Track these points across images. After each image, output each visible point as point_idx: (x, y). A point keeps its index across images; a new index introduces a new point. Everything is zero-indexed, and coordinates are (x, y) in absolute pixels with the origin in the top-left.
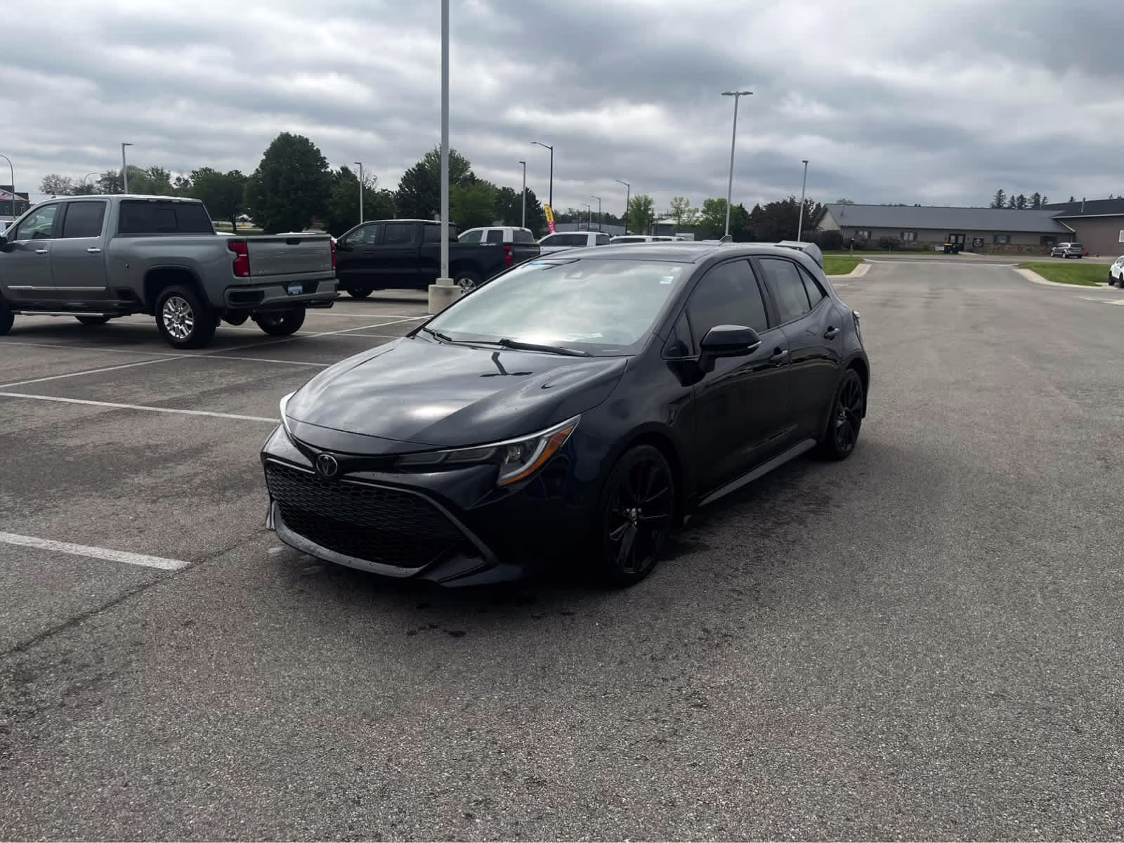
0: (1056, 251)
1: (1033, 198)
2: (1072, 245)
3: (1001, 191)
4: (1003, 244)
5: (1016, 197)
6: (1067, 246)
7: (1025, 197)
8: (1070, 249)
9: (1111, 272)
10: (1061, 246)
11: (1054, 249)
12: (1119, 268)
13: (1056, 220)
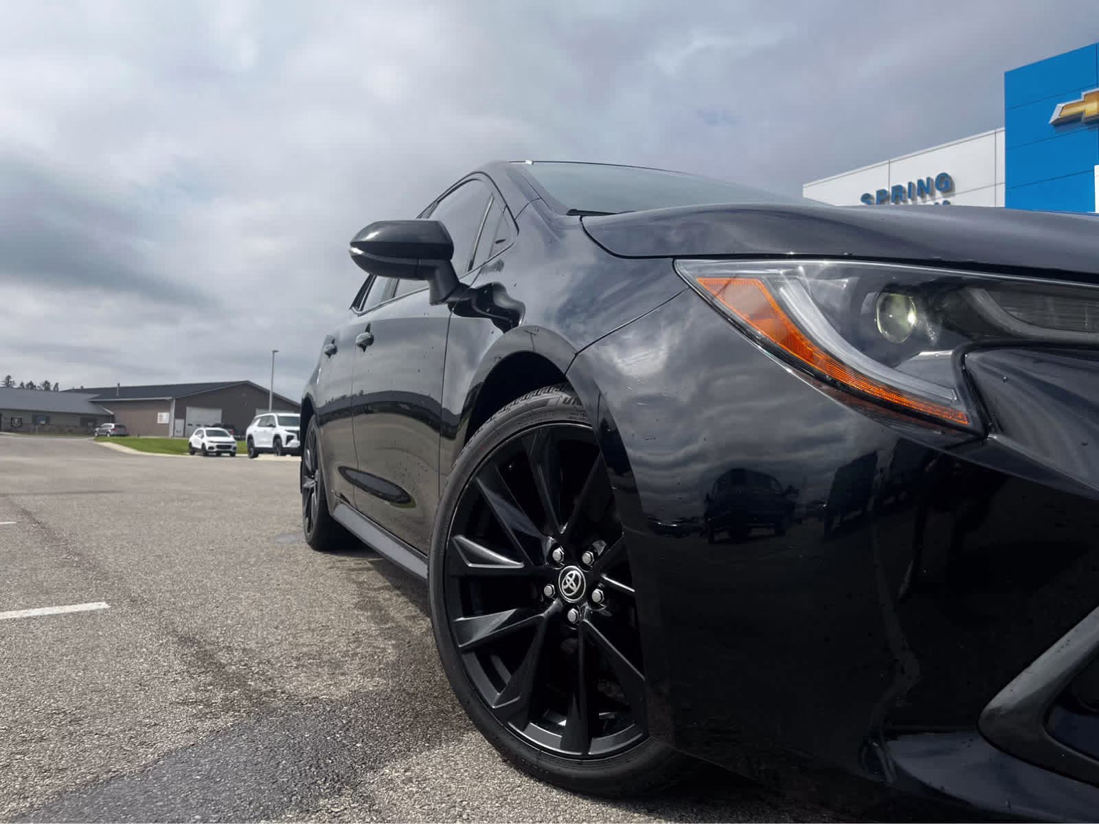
0: (100, 431)
1: (43, 386)
2: (115, 426)
3: (9, 377)
4: (43, 425)
5: (25, 384)
6: (111, 426)
7: (34, 384)
8: (114, 429)
9: (190, 444)
10: (105, 426)
11: (97, 429)
12: (200, 439)
13: (93, 402)
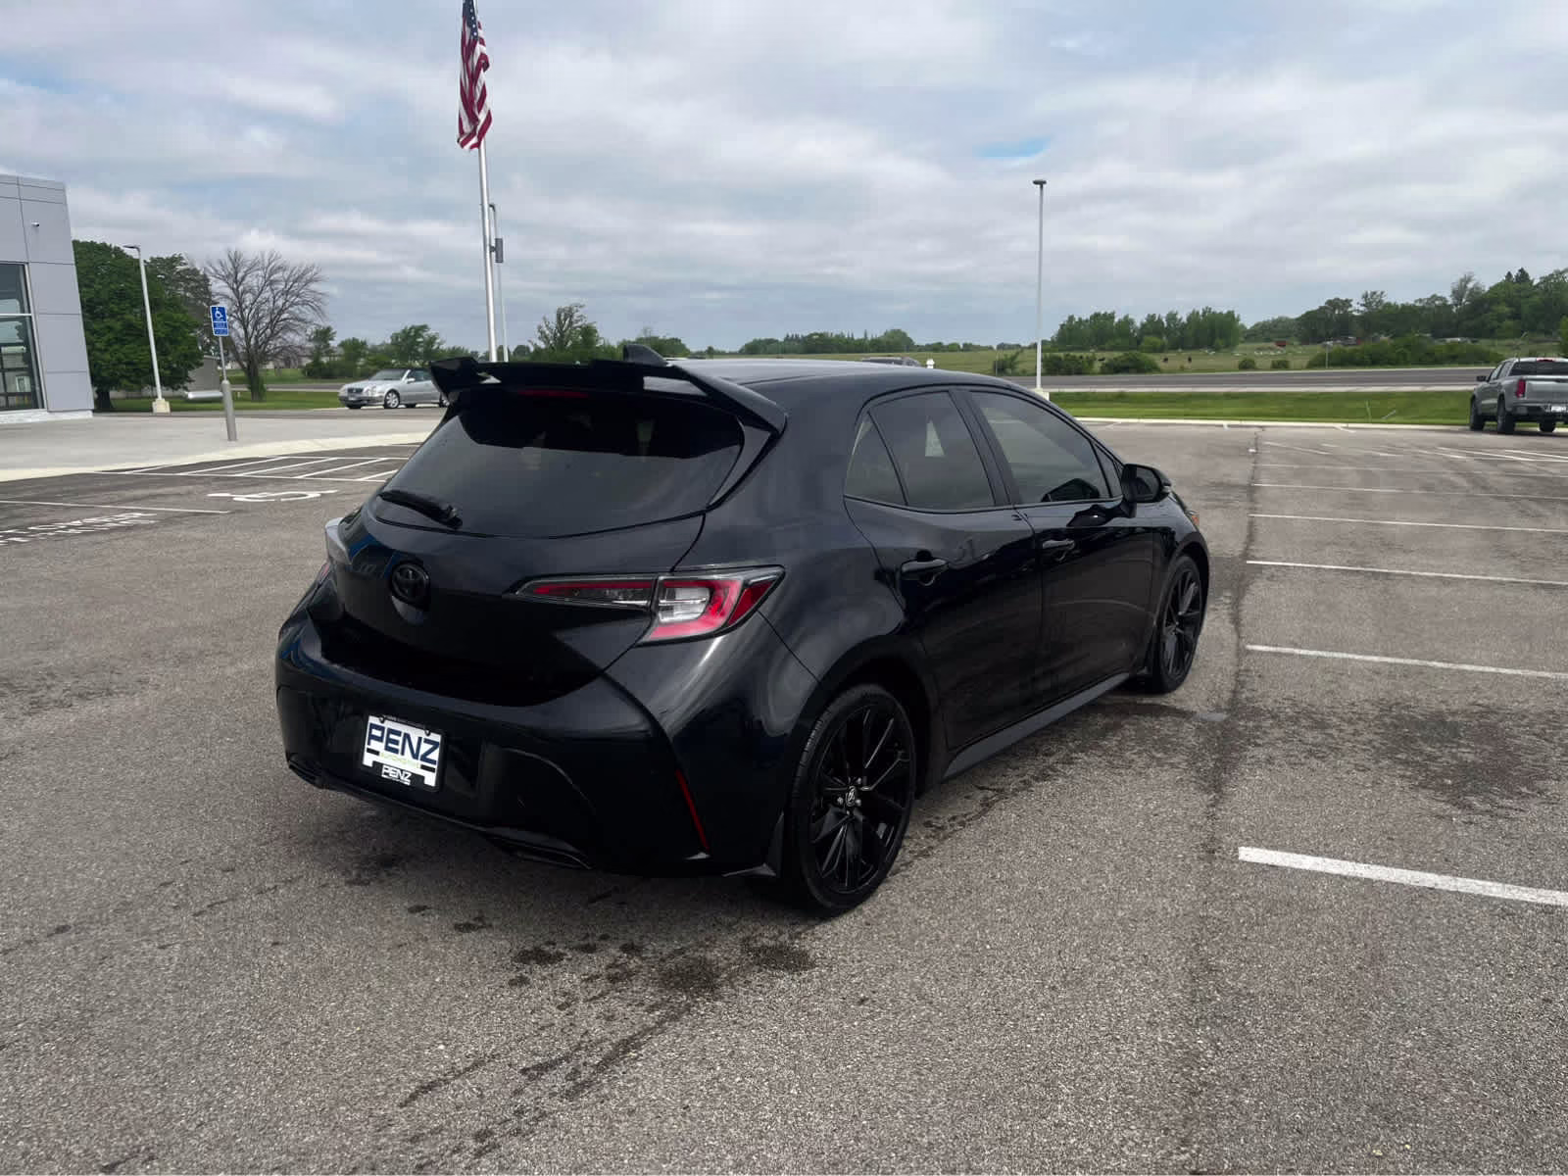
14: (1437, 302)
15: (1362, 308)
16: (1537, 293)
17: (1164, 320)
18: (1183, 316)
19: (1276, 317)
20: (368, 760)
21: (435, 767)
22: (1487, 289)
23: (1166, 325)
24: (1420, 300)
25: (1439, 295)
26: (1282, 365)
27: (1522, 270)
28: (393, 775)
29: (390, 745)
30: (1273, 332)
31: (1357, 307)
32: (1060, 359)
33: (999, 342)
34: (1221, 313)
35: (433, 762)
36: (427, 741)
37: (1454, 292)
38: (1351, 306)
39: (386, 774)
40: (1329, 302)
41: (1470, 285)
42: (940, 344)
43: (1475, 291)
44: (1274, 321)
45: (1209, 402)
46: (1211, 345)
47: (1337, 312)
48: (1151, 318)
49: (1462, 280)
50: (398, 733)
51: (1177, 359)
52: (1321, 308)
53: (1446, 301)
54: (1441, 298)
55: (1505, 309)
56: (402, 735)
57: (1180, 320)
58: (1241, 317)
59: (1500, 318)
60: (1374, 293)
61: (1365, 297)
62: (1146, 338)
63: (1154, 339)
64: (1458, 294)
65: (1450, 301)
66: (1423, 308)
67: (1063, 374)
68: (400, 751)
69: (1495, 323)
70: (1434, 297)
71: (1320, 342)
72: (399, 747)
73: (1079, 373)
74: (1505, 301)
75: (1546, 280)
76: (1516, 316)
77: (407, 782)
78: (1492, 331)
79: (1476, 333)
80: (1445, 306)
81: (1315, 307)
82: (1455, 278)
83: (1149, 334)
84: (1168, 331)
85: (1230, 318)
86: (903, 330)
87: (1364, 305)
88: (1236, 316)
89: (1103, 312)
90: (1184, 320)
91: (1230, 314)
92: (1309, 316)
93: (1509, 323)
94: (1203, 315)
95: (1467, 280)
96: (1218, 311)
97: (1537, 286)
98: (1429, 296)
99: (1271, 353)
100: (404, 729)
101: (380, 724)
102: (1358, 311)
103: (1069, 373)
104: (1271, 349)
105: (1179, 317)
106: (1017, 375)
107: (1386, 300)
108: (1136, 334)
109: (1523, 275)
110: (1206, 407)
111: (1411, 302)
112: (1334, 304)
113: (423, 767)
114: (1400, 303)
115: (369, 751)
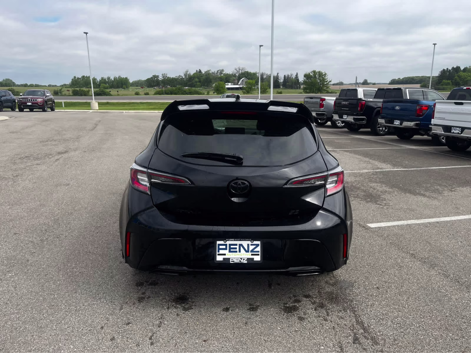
14: (181, 77)
15: (162, 78)
16: (204, 76)
17: (106, 79)
18: (112, 78)
19: (138, 80)
20: (219, 258)
21: (260, 253)
22: (192, 74)
23: (107, 81)
24: (176, 77)
25: (181, 75)
26: (147, 94)
27: (200, 70)
28: (236, 261)
29: (231, 250)
30: (138, 84)
31: (161, 78)
32: (77, 90)
33: (49, 84)
34: (123, 78)
35: (258, 252)
36: (252, 245)
37: (184, 75)
38: (159, 77)
39: (232, 261)
40: (153, 76)
41: (188, 73)
42: (26, 84)
43: (189, 75)
44: (138, 81)
45: (136, 105)
46: (122, 87)
47: (156, 79)
48: (102, 78)
49: (186, 72)
50: (236, 245)
51: (113, 92)
52: (151, 77)
53: (182, 77)
54: (181, 76)
55: (197, 80)
56: (238, 245)
57: (112, 79)
58: (130, 79)
59: (196, 82)
60: (165, 74)
61: (163, 75)
62: (102, 84)
63: (104, 85)
64: (185, 75)
65: (184, 77)
66: (177, 79)
67: (79, 96)
68: (238, 251)
69: (195, 84)
70: (180, 76)
71: (153, 87)
72: (238, 250)
73: (85, 95)
74: (197, 78)
75: (206, 72)
76: (200, 82)
77: (246, 262)
78: (195, 85)
79: (192, 86)
80: (182, 78)
81: (150, 77)
82: (185, 71)
83: (102, 83)
84: (108, 82)
85: (126, 80)
86: (10, 79)
87: (162, 77)
88: (128, 79)
89: (86, 76)
90: (113, 79)
91: (126, 78)
92: (148, 80)
93: (198, 83)
94: (119, 78)
95: (187, 72)
96: (123, 77)
97: (204, 74)
98: (178, 75)
99: (141, 91)
100: (238, 243)
101: (225, 243)
102: (161, 79)
103: (81, 95)
104: (139, 89)
105: (111, 78)
106: (63, 95)
107: (168, 76)
108: (98, 83)
109: (200, 71)
110: (135, 106)
111: (174, 77)
112: (155, 76)
113: (252, 255)
114: (171, 77)
115: (219, 255)
